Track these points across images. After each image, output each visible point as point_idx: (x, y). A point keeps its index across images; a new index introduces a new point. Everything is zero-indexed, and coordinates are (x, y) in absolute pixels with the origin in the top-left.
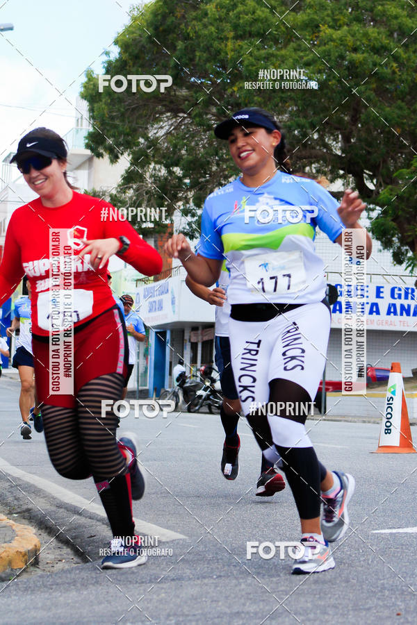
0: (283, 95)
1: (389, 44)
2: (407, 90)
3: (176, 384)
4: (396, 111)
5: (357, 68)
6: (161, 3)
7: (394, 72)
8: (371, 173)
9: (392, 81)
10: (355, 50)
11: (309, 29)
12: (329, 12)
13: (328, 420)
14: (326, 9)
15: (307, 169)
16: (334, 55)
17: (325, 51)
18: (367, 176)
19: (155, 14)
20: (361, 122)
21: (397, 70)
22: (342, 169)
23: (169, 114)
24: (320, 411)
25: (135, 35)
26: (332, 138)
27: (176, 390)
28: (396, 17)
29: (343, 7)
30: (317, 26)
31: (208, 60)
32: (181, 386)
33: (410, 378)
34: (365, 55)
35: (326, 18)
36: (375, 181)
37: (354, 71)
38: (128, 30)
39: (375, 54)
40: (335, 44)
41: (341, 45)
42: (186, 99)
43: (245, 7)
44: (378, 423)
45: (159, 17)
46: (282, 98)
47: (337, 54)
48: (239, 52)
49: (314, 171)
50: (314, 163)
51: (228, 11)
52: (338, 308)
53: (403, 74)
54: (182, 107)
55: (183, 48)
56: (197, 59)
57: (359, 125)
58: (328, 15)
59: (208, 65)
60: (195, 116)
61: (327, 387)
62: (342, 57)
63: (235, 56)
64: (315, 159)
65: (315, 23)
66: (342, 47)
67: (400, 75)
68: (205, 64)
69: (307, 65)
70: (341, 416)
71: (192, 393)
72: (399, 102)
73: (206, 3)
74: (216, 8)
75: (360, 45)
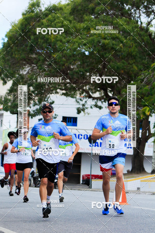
0: (74, 58)
1: (119, 36)
2: (126, 55)
3: (30, 175)
4: (122, 64)
5: (106, 46)
6: (24, 20)
7: (121, 48)
8: (110, 89)
9: (120, 51)
10: (105, 39)
11: (86, 30)
12: (95, 23)
13: (92, 191)
14: (93, 22)
15: (85, 88)
16: (96, 40)
17: (92, 39)
18: (109, 91)
19: (22, 24)
20: (107, 69)
21: (122, 47)
22: (99, 88)
23: (28, 65)
24: (89, 187)
25: (14, 33)
26: (94, 75)
27: (30, 178)
28: (122, 25)
29: (100, 21)
30: (89, 29)
31: (43, 43)
32: (32, 176)
33: (126, 174)
34: (109, 41)
35: (93, 25)
36: (112, 93)
37: (104, 47)
38: (11, 31)
39: (113, 40)
40: (97, 36)
41: (99, 36)
42: (35, 58)
43: (59, 20)
44: (113, 192)
45: (24, 26)
46: (73, 60)
47: (97, 40)
48: (56, 39)
49: (87, 89)
50: (87, 85)
51: (52, 22)
52: (97, 145)
53: (124, 48)
54: (34, 62)
55: (34, 38)
56: (39, 42)
57: (106, 70)
58: (94, 24)
59: (44, 45)
60: (39, 66)
61: (92, 177)
62: (99, 42)
63: (54, 41)
64: (88, 84)
65: (89, 27)
66: (99, 37)
67: (123, 49)
68: (43, 45)
69: (85, 45)
70: (98, 189)
71: (37, 179)
72: (123, 60)
73: (43, 19)
74: (46, 21)
75: (107, 37)
